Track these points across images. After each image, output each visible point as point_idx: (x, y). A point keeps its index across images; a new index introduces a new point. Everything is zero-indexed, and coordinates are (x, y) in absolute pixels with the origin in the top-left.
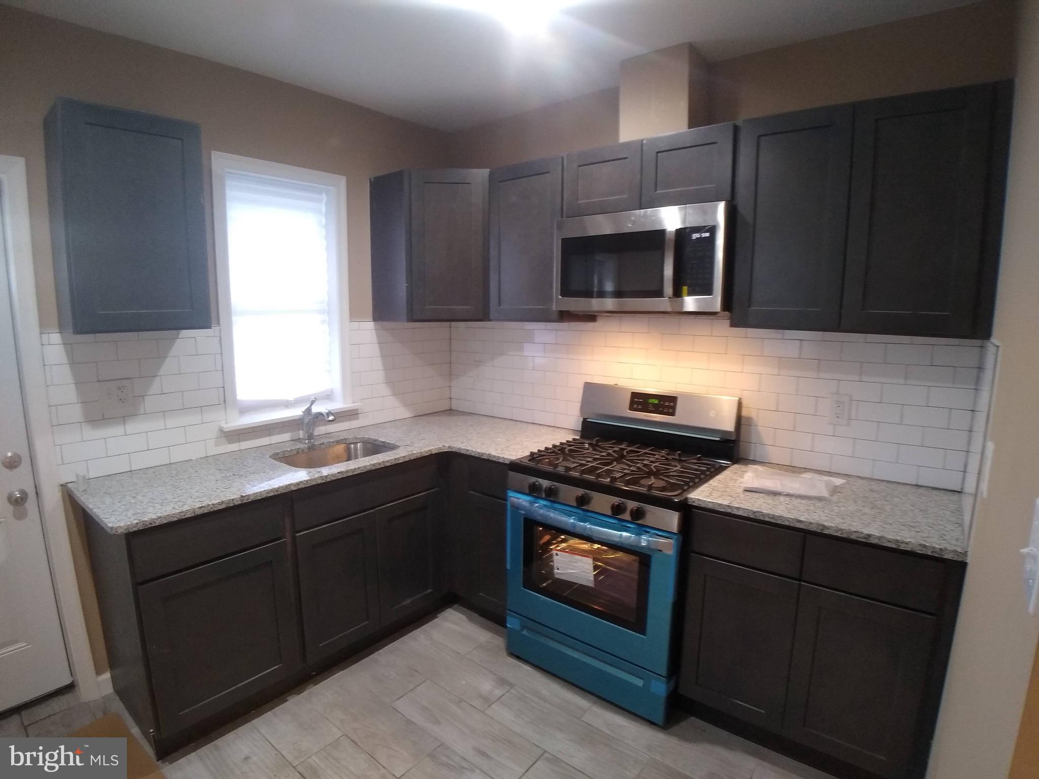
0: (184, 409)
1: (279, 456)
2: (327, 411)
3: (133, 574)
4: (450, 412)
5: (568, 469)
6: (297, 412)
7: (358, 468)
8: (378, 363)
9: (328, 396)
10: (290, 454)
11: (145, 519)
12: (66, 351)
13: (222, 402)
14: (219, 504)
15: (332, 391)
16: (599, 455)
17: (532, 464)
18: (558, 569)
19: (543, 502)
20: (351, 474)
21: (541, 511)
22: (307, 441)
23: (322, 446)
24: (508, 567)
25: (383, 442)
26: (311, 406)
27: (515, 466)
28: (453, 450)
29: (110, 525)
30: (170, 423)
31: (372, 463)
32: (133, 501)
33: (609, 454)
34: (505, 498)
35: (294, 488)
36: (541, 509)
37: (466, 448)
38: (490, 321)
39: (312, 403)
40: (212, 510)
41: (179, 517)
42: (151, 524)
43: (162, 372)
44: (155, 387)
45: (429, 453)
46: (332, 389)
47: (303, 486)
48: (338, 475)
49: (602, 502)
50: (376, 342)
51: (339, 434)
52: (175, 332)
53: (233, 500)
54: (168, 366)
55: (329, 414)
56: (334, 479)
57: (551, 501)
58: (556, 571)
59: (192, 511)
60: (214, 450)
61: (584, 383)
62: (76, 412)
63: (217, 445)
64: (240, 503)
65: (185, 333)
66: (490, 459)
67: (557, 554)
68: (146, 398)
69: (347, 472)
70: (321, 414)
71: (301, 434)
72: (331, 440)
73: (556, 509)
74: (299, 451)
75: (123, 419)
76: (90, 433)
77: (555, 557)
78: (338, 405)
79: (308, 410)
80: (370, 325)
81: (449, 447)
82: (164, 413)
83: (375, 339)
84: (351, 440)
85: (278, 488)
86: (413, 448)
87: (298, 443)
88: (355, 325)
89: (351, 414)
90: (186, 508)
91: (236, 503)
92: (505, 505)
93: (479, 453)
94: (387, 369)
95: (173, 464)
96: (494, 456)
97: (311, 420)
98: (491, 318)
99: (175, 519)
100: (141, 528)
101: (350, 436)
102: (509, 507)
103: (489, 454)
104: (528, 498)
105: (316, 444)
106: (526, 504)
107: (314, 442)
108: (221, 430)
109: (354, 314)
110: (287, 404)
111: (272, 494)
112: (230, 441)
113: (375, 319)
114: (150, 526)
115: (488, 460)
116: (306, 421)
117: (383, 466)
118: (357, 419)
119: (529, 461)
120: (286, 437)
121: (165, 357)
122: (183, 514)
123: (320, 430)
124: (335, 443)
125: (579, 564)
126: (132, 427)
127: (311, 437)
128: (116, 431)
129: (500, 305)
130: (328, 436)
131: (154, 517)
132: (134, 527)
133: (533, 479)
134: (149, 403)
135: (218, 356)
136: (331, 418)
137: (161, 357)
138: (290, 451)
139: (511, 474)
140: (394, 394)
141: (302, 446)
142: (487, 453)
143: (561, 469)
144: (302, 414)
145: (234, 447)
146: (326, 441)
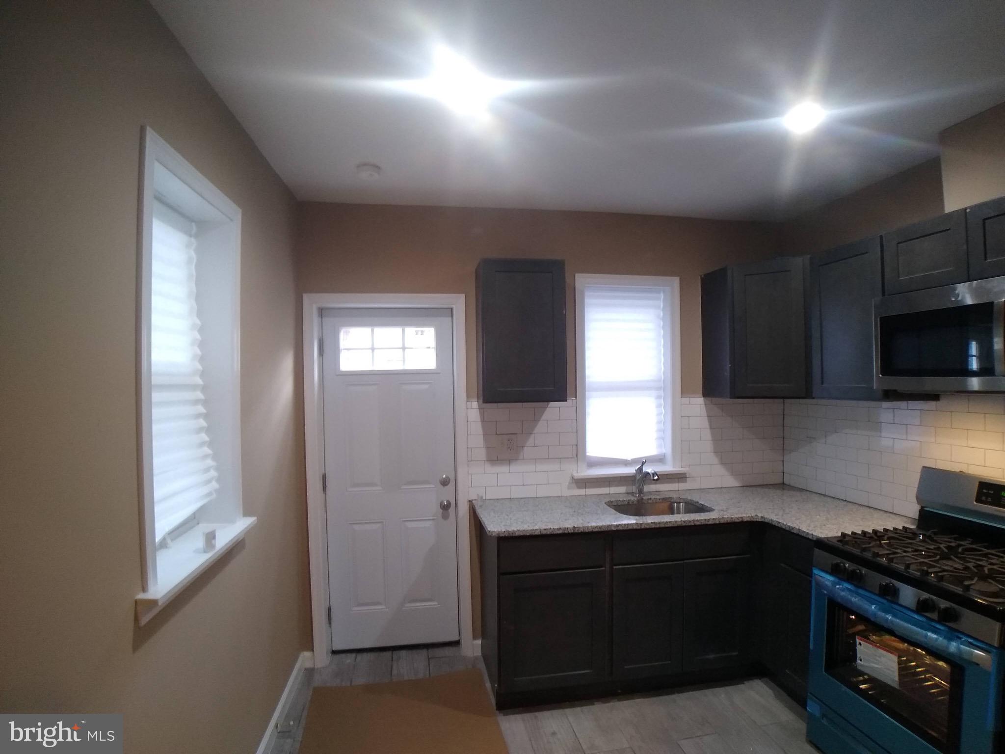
0: (548, 459)
1: (613, 504)
2: (653, 472)
3: (499, 567)
4: (783, 486)
5: (877, 555)
6: (631, 470)
7: (670, 522)
8: (707, 434)
9: (660, 459)
10: (622, 503)
11: (510, 530)
12: (480, 413)
13: (575, 456)
14: (559, 529)
15: (664, 455)
16: (923, 546)
17: (840, 545)
18: (861, 660)
19: (847, 585)
20: (663, 526)
21: (843, 593)
22: (637, 495)
23: (650, 501)
24: (811, 647)
25: (702, 505)
26: (642, 465)
27: (821, 544)
28: (766, 521)
29: (489, 529)
30: (540, 467)
31: (683, 520)
32: (506, 517)
33: (939, 548)
34: (810, 575)
35: (613, 529)
36: (844, 591)
37: (777, 520)
38: (814, 398)
39: (643, 464)
40: (552, 533)
41: (530, 533)
42: (512, 534)
43: (536, 430)
44: (531, 442)
45: (741, 520)
46: (665, 454)
47: (621, 528)
48: (652, 525)
49: (908, 595)
50: (706, 415)
51: (666, 493)
52: (546, 403)
53: (568, 528)
54: (540, 427)
55: (654, 474)
56: (648, 527)
57: (855, 586)
58: (858, 661)
59: (539, 530)
60: (567, 493)
61: (921, 467)
62: (482, 454)
63: (569, 488)
64: (572, 531)
65: (552, 404)
66: (800, 533)
67: (860, 644)
68: (525, 449)
69: (659, 523)
70: (648, 473)
71: (634, 489)
72: (658, 497)
73: (858, 594)
74: (630, 502)
75: (509, 461)
76: (489, 468)
77: (858, 647)
78: (667, 468)
79: (640, 469)
80: (701, 400)
81: (762, 517)
82: (535, 460)
83: (704, 413)
84: (675, 499)
85: (602, 526)
86: (725, 513)
87: (630, 496)
88: (686, 400)
89: (679, 477)
90: (536, 527)
91: (570, 531)
92: (811, 582)
93: (789, 527)
94: (715, 440)
95: (538, 498)
96: (804, 532)
97: (642, 478)
98: (814, 395)
99: (528, 534)
100: (506, 535)
101: (674, 496)
102: (814, 584)
103: (799, 529)
104: (831, 578)
105: (644, 498)
106: (829, 584)
107: (644, 496)
108: (573, 478)
109: (685, 390)
110: (625, 463)
111: (597, 530)
112: (579, 487)
113: (704, 396)
114: (512, 535)
115: (798, 535)
116: (638, 478)
117: (693, 524)
118: (686, 481)
119: (838, 541)
120: (622, 489)
121: (539, 420)
122: (533, 531)
123: (649, 488)
124: (661, 500)
125: (883, 659)
126: (515, 467)
127: (641, 491)
128: (504, 469)
129: (822, 384)
130: (657, 493)
131: (515, 529)
132: (503, 533)
133: (838, 560)
134: (528, 451)
135: (574, 422)
136: (656, 478)
137: (536, 420)
138: (623, 501)
139: (817, 551)
140: (723, 463)
141: (632, 498)
142: (797, 527)
143: (868, 555)
144: (635, 472)
145: (582, 492)
146: (653, 497)
